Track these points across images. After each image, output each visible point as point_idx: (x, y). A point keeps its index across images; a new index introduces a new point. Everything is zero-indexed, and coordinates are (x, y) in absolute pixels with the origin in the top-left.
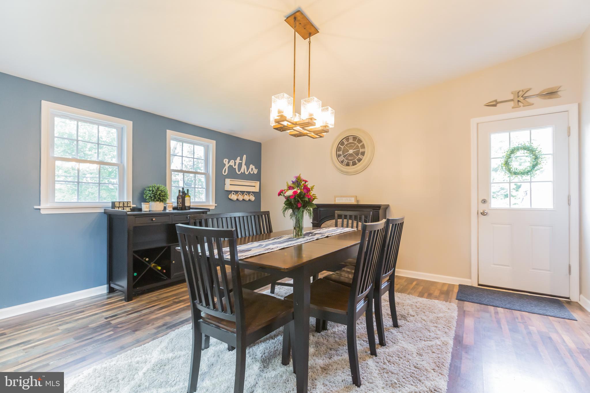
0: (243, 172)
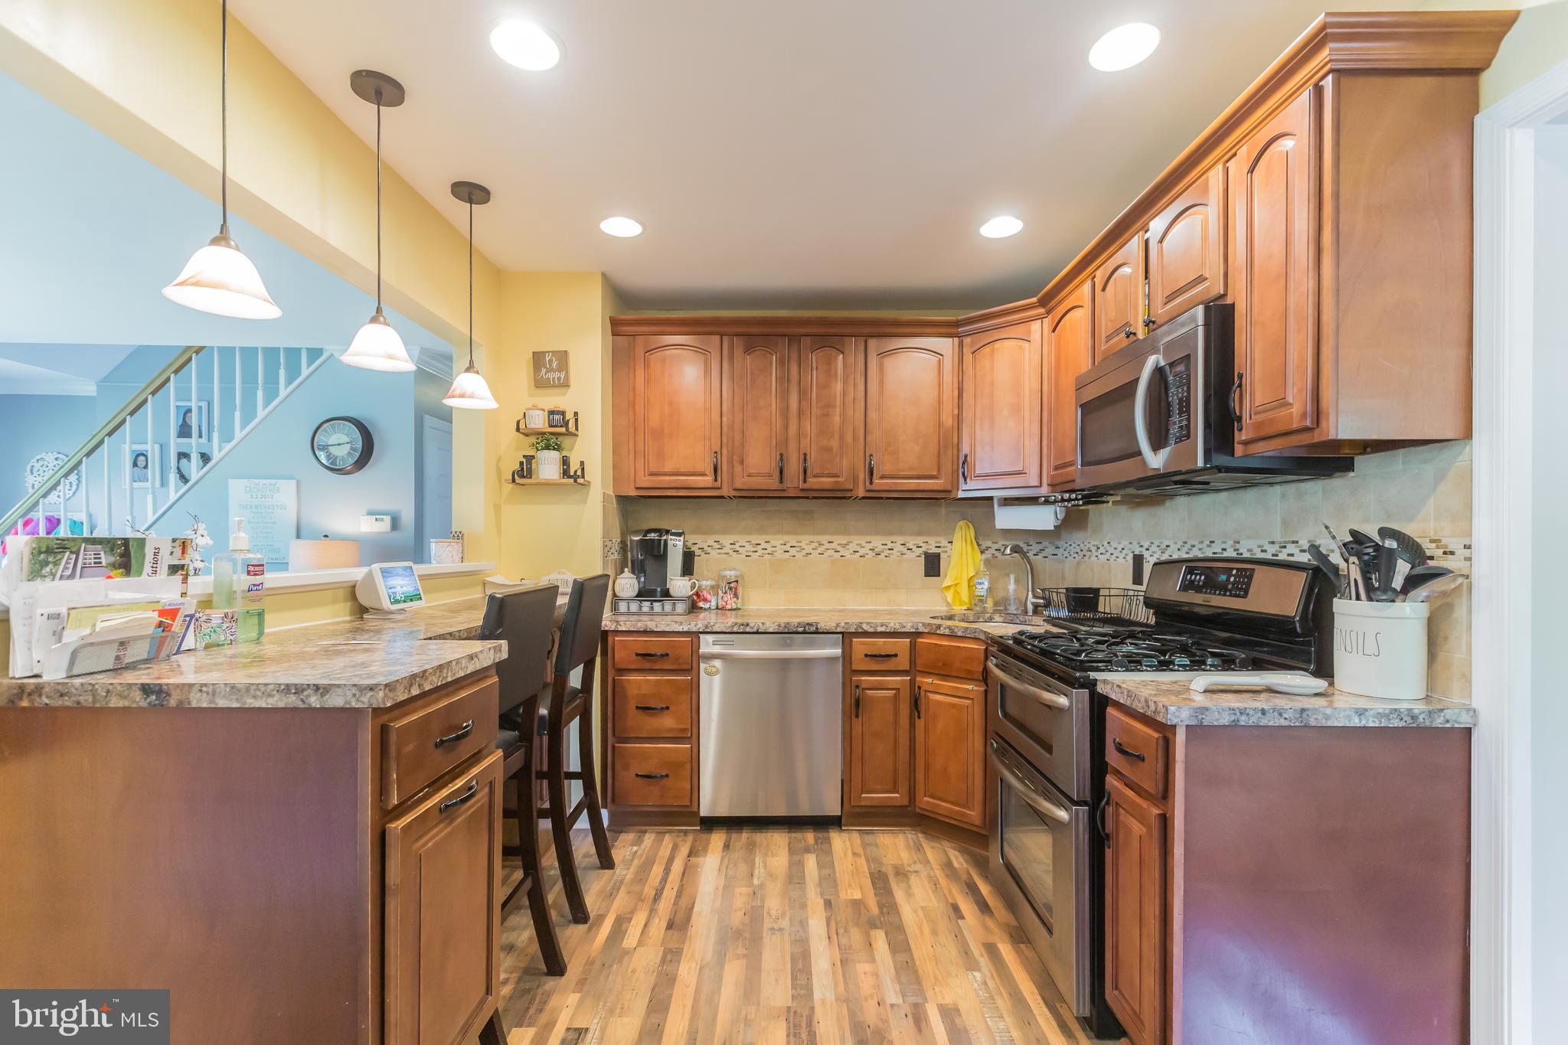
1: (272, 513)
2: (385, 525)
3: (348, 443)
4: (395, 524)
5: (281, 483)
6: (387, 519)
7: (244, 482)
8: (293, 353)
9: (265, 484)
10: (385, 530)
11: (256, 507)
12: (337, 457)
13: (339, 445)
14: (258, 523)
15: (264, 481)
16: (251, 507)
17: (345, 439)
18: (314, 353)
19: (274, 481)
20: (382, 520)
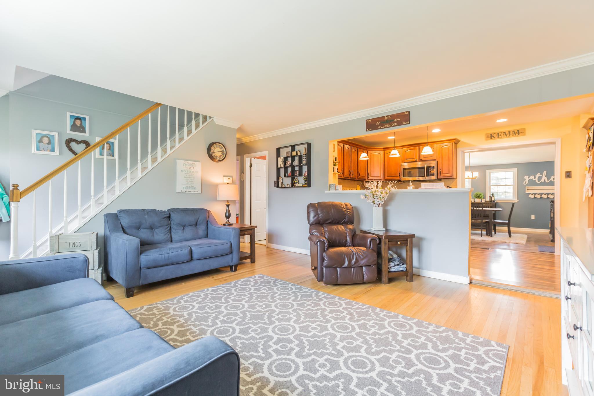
0: (543, 181)
1: (193, 174)
5: (196, 163)
7: (183, 162)
9: (191, 163)
11: (188, 171)
13: (218, 152)
14: (188, 178)
16: (186, 171)
17: (220, 150)
19: (194, 162)
20: (230, 179)
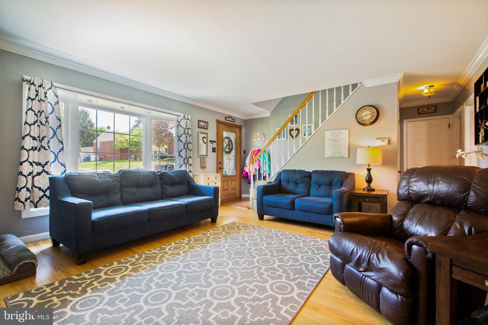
2: (386, 143)
3: (370, 114)
4: (389, 142)
6: (386, 141)
8: (346, 88)
10: (386, 145)
12: (365, 120)
15: (337, 131)
18: (355, 86)
